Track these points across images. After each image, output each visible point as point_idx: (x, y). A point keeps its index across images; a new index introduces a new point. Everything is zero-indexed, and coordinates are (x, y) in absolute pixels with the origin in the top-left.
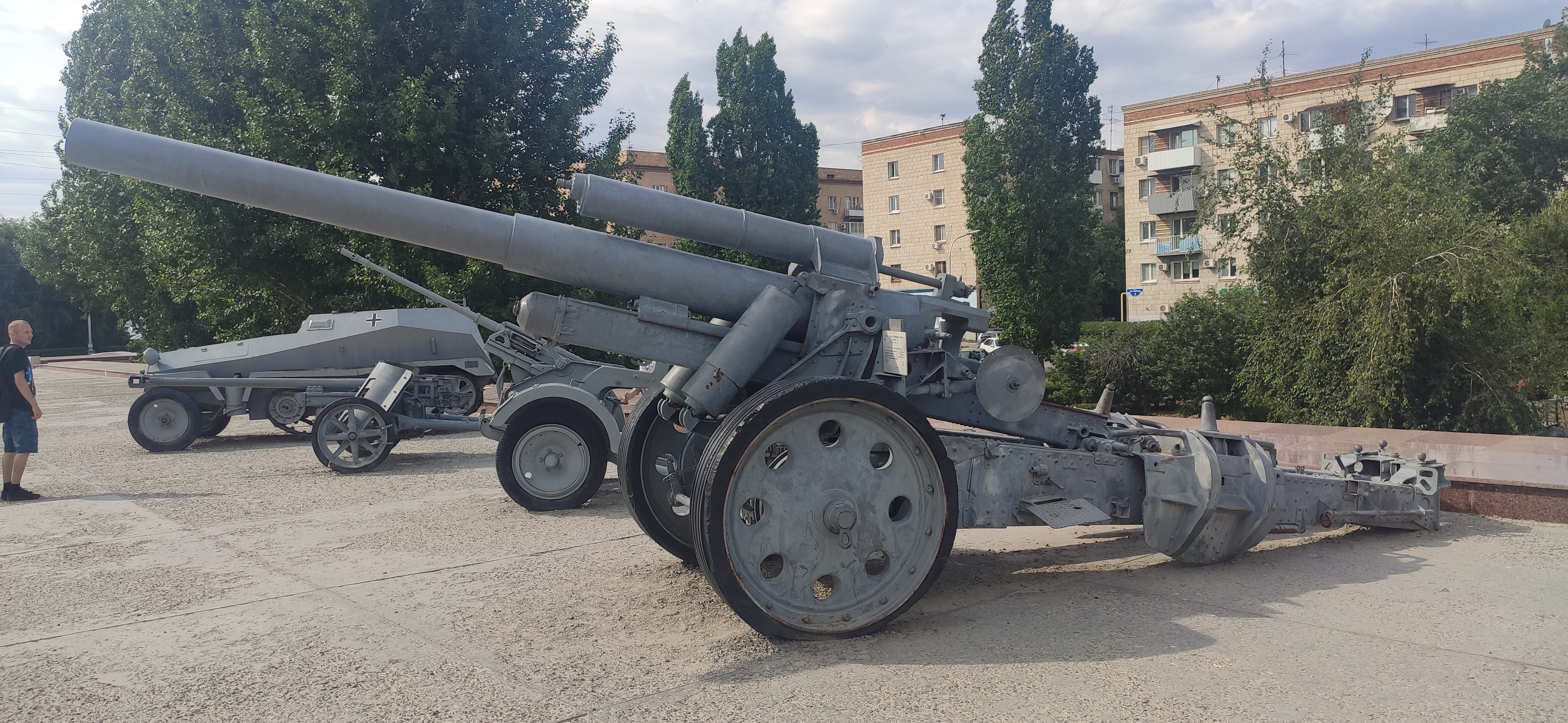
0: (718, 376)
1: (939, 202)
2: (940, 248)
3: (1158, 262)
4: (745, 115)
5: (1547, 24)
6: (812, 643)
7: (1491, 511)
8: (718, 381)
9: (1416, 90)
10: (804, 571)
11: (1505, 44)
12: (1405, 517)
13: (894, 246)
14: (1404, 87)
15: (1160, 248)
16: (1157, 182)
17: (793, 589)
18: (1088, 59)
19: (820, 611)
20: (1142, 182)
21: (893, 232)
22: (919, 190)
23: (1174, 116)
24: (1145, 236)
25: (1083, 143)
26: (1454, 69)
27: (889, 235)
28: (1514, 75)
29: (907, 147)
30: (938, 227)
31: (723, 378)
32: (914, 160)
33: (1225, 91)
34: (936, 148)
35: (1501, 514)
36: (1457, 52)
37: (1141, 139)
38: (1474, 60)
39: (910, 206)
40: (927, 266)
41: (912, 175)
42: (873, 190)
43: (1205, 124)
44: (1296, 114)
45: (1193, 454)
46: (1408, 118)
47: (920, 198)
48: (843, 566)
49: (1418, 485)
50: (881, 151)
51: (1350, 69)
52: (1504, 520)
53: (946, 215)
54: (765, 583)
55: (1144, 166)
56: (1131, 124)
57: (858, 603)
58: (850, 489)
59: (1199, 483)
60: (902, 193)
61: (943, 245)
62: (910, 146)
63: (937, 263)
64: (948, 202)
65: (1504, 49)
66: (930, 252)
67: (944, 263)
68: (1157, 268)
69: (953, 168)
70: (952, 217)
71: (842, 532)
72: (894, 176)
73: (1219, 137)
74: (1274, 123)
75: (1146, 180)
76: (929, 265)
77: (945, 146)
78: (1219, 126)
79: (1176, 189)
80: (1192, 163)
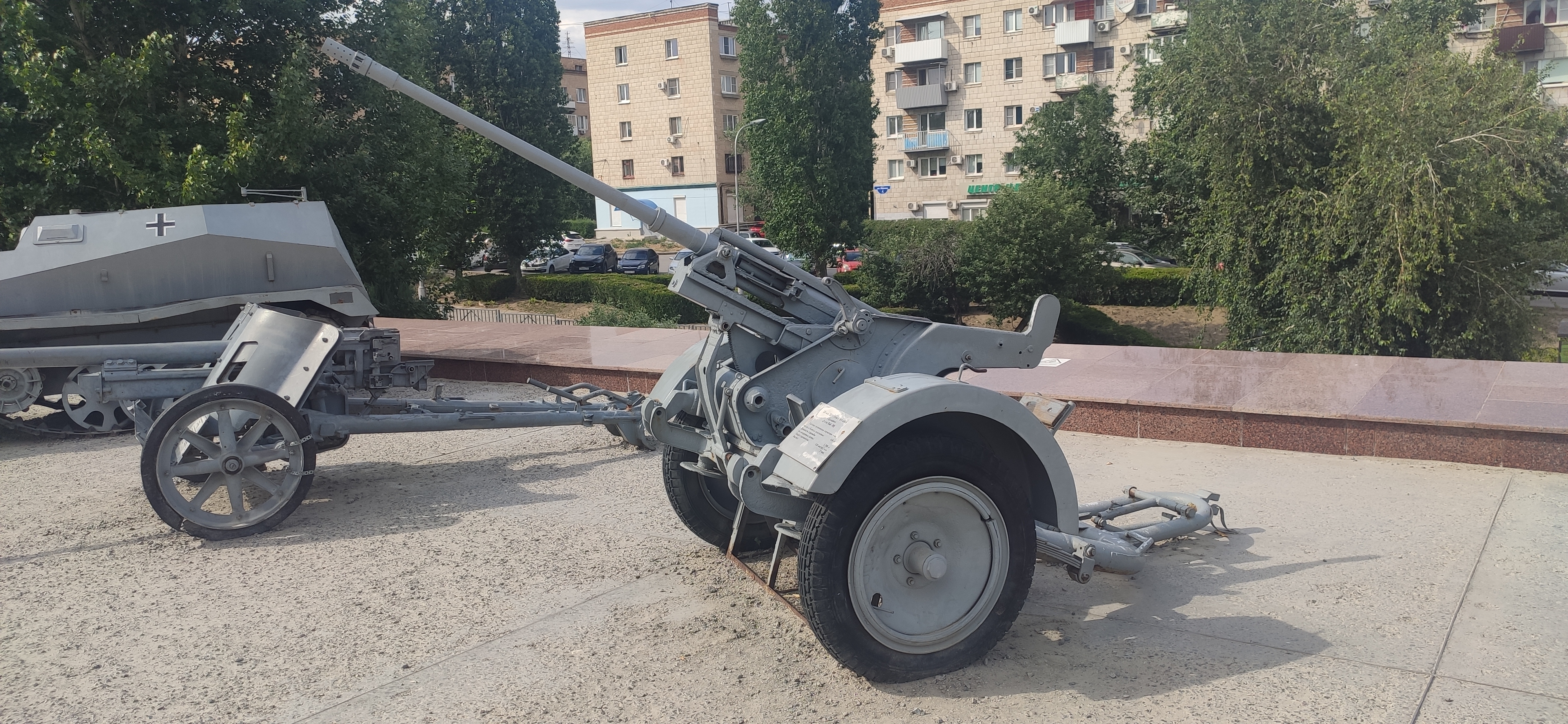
1: (673, 92)
2: (676, 142)
3: (906, 158)
13: (625, 139)
15: (907, 145)
16: (904, 74)
20: (888, 74)
21: (623, 124)
22: (651, 78)
23: (921, 6)
24: (892, 131)
25: (861, 24)
27: (618, 127)
29: (635, 30)
30: (673, 120)
34: (668, 33)
37: (887, 29)
39: (642, 96)
40: (663, 162)
42: (599, 77)
43: (952, 15)
44: (1041, 8)
47: (652, 87)
50: (607, 34)
53: (682, 106)
55: (891, 58)
60: (632, 81)
61: (680, 139)
62: (638, 29)
63: (674, 158)
64: (687, 93)
66: (665, 147)
68: (905, 165)
69: (689, 55)
70: (689, 109)
72: (621, 62)
73: (965, 29)
74: (1020, 16)
75: (893, 73)
76: (665, 160)
77: (681, 31)
78: (965, 18)
79: (923, 82)
80: (939, 56)
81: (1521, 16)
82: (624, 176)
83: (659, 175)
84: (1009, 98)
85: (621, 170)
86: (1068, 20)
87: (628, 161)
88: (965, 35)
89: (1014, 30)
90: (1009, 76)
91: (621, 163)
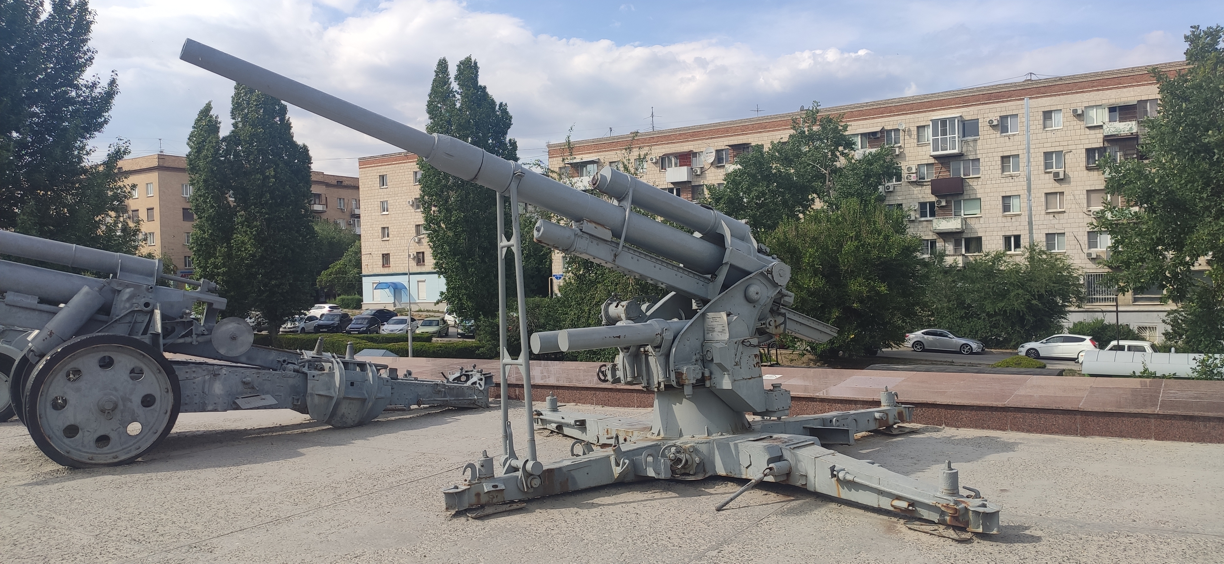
0: (50, 334)
2: (419, 242)
4: (252, 135)
5: (802, 109)
6: (92, 469)
8: (51, 337)
9: (729, 146)
10: (89, 433)
11: (779, 119)
12: (468, 401)
13: (384, 239)
17: (83, 443)
18: (505, 112)
19: (99, 454)
21: (384, 228)
22: (403, 197)
23: (583, 154)
26: (751, 133)
27: (380, 231)
28: (785, 140)
29: (394, 164)
30: (417, 226)
31: (53, 336)
32: (399, 174)
33: (614, 139)
36: (752, 123)
37: (560, 168)
38: (761, 129)
39: (397, 209)
41: (398, 186)
42: (367, 195)
44: (658, 158)
45: (335, 371)
46: (724, 164)
47: (404, 203)
48: (113, 430)
50: (374, 166)
51: (689, 129)
54: (66, 440)
56: (553, 157)
57: (123, 449)
58: (116, 390)
60: (390, 199)
61: (422, 240)
62: (396, 164)
63: (418, 253)
65: (777, 123)
66: (412, 245)
67: (423, 253)
71: (107, 412)
72: (383, 186)
76: (412, 254)
78: (611, 163)
81: (949, 171)
82: (383, 265)
83: (407, 265)
85: (381, 261)
86: (676, 166)
87: (386, 254)
91: (381, 256)
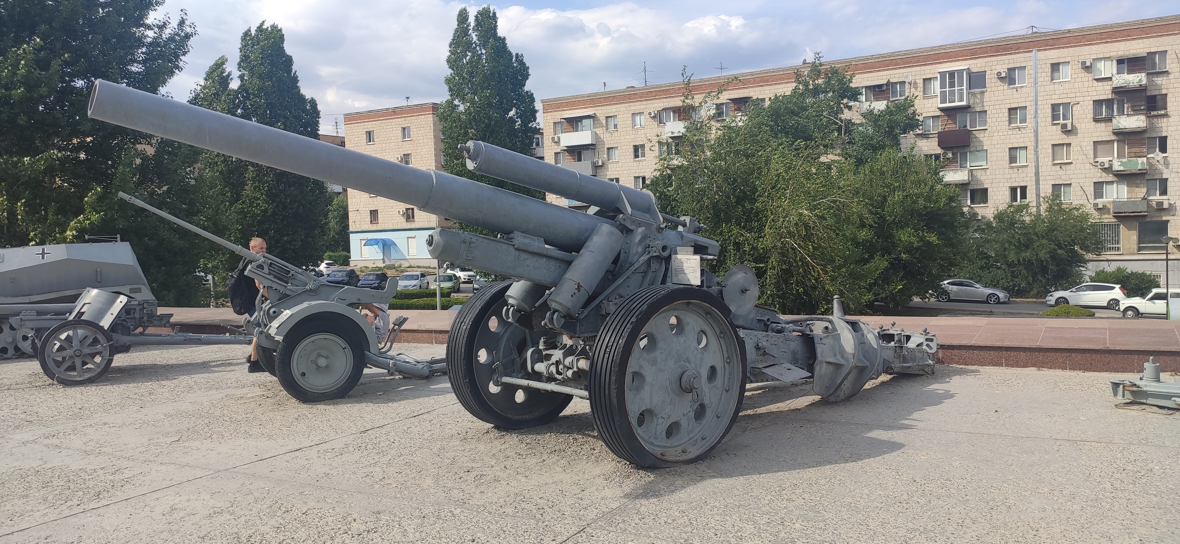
0: (578, 287)
1: (407, 163)
4: (260, 89)
5: (805, 62)
7: (952, 361)
8: (579, 291)
9: (730, 100)
10: (663, 420)
11: (782, 73)
12: (920, 367)
14: (725, 97)
16: (567, 154)
17: (655, 434)
18: (522, 63)
19: (669, 447)
20: (557, 154)
22: (391, 153)
23: (577, 109)
25: (525, 124)
26: (752, 87)
28: (788, 93)
29: (381, 120)
31: (582, 289)
32: (387, 130)
33: (608, 93)
34: (404, 122)
35: (958, 363)
36: (754, 77)
37: (555, 123)
38: (763, 82)
40: (399, 212)
41: (385, 142)
43: (598, 115)
44: (656, 112)
45: (839, 332)
46: (725, 118)
48: (683, 415)
49: (924, 347)
50: (360, 123)
52: (961, 366)
55: (558, 143)
56: (548, 112)
57: (690, 440)
58: (689, 362)
59: (845, 349)
62: (384, 120)
63: (408, 209)
64: (414, 163)
65: (780, 76)
69: (418, 138)
71: (694, 391)
72: (370, 142)
73: (607, 125)
74: (643, 117)
75: (559, 153)
76: (401, 211)
77: (413, 121)
78: (607, 117)
79: (580, 160)
80: (590, 142)
81: (956, 123)
82: (371, 221)
83: (397, 221)
84: (637, 171)
85: (369, 217)
86: (674, 120)
87: (374, 211)
88: (607, 129)
89: (639, 126)
90: (636, 156)
91: (369, 212)
